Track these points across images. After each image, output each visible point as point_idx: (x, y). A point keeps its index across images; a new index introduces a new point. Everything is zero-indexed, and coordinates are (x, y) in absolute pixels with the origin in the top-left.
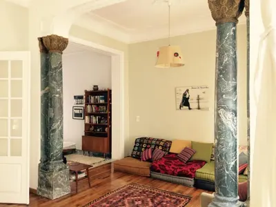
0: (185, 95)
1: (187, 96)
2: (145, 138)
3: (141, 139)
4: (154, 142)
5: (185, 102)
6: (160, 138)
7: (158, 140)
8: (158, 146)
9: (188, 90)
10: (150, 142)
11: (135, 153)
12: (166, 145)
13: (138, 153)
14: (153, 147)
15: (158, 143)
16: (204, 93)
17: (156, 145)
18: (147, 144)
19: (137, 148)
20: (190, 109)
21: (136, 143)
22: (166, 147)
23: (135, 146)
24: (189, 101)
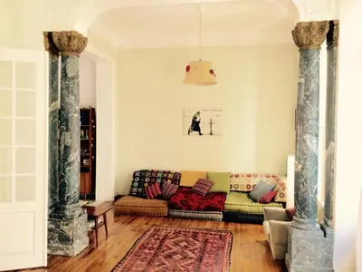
0: (195, 118)
1: (197, 120)
2: (147, 171)
3: (142, 171)
4: (160, 175)
5: (196, 126)
6: (167, 169)
7: (164, 172)
8: (167, 179)
9: (198, 113)
10: (154, 175)
11: (135, 190)
12: (176, 178)
13: (140, 190)
14: (159, 181)
15: (165, 175)
16: (218, 116)
17: (162, 179)
18: (151, 178)
19: (136, 184)
20: (200, 134)
21: (134, 177)
22: (176, 180)
23: (134, 182)
24: (200, 125)
